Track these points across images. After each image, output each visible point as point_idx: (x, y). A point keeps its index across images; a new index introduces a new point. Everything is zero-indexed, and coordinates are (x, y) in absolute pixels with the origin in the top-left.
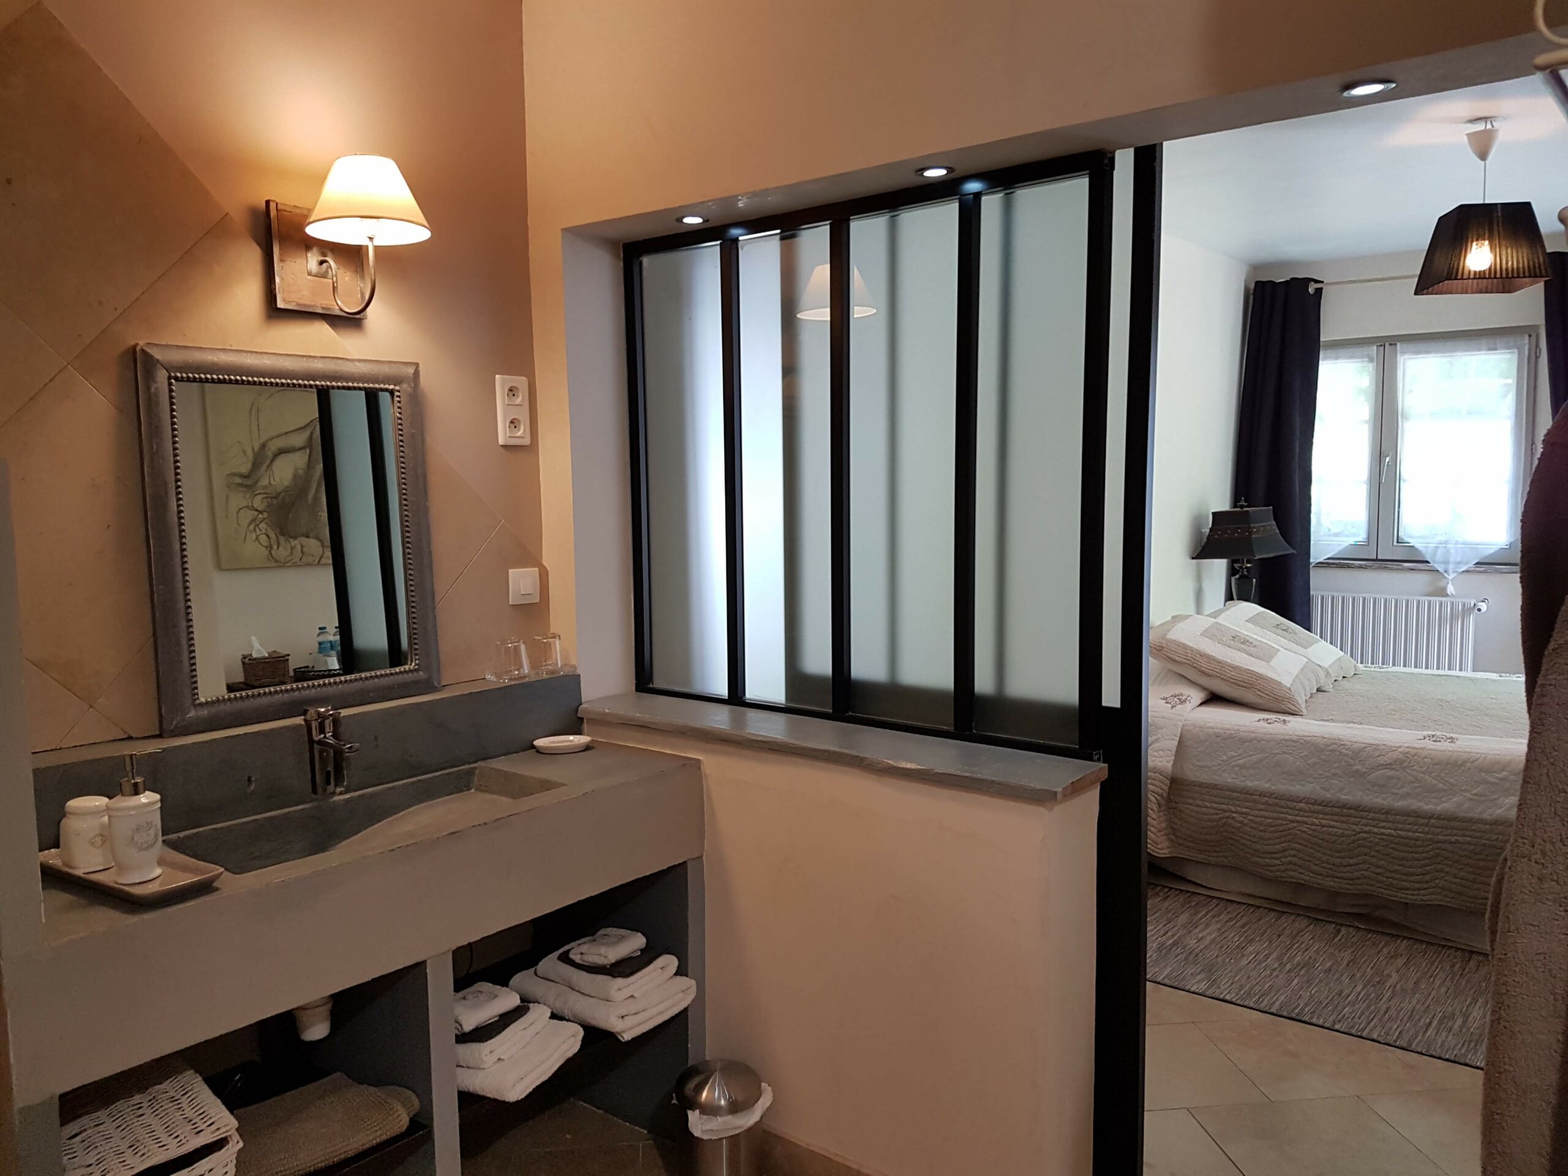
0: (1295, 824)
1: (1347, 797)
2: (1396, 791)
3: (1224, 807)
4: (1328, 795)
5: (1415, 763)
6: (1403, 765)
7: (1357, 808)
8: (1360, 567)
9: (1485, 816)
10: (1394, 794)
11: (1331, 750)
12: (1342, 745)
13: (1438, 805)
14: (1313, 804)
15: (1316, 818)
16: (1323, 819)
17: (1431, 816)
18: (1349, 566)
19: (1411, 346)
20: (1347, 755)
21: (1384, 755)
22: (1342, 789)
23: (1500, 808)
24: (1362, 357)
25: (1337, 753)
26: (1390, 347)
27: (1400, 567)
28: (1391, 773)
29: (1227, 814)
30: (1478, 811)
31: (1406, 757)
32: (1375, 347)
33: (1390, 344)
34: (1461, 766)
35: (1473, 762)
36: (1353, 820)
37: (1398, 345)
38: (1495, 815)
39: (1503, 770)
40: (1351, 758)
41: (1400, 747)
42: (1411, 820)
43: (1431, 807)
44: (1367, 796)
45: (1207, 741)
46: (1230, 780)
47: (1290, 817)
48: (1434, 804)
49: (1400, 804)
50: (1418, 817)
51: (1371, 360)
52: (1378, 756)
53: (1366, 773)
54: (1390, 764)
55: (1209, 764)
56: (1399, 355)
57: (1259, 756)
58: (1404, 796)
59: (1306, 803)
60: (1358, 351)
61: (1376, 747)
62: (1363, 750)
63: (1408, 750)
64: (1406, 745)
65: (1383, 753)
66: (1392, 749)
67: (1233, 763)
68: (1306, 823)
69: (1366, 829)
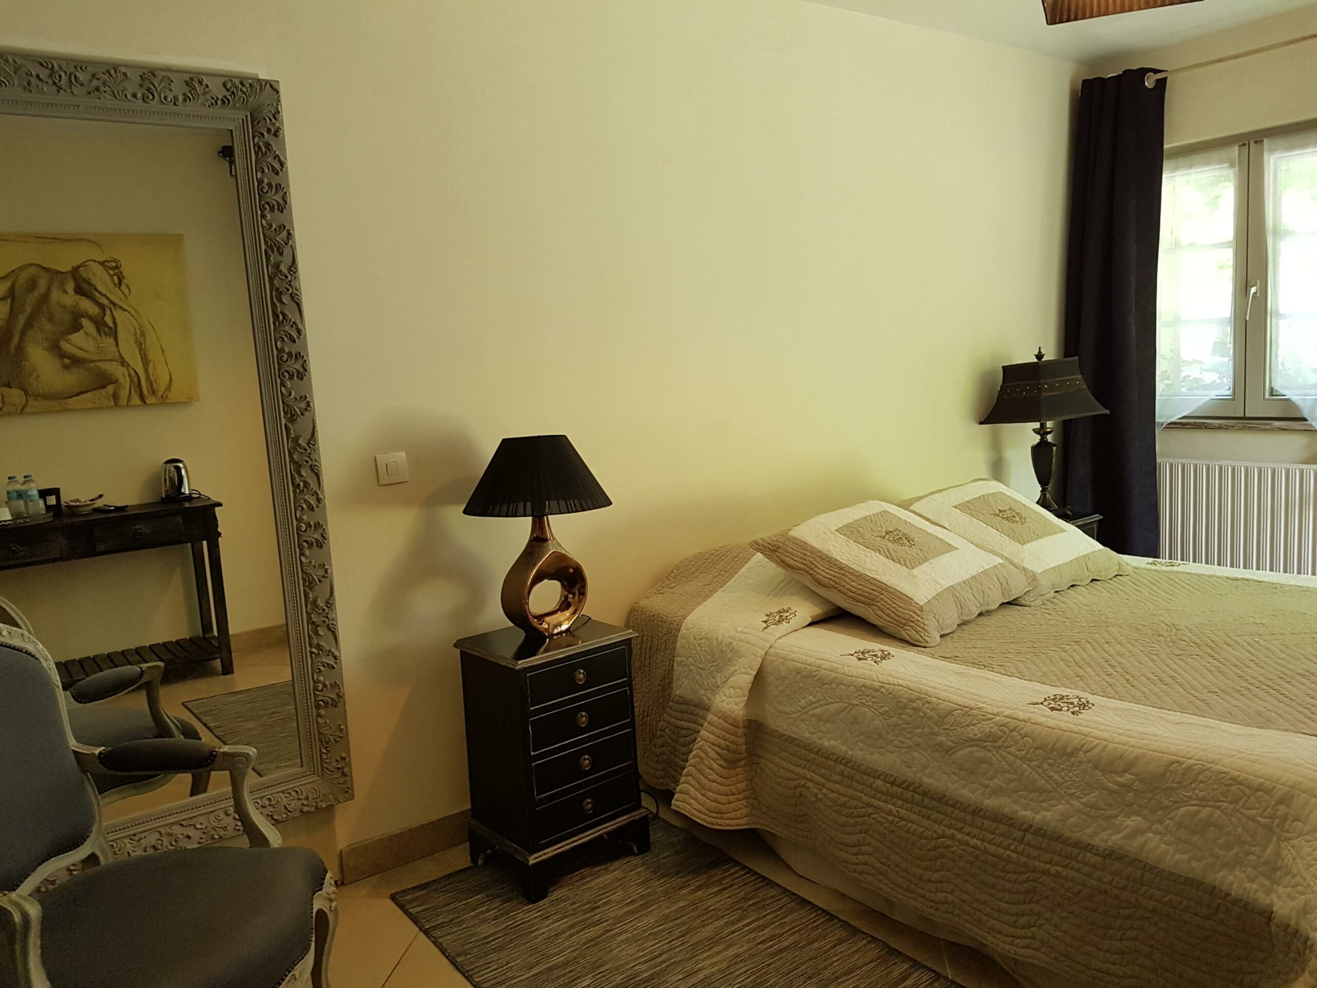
0: (871, 810)
1: (930, 781)
2: (987, 782)
3: (800, 770)
4: (911, 775)
5: (1012, 743)
6: (997, 744)
7: (942, 799)
8: (1220, 428)
9: (1096, 841)
10: (983, 786)
11: (914, 709)
12: (928, 702)
13: (1037, 813)
14: (893, 783)
15: (894, 805)
16: (901, 807)
17: (1028, 828)
18: (1206, 427)
19: (1282, 141)
20: (930, 718)
21: (974, 725)
22: (924, 768)
23: (1119, 832)
24: (1221, 162)
25: (921, 713)
26: (1255, 145)
27: (1269, 427)
28: (980, 754)
29: (802, 782)
30: (1089, 831)
31: (1001, 731)
32: (1236, 148)
33: (1256, 142)
34: (1072, 755)
35: (1086, 752)
36: (935, 815)
37: (1265, 141)
38: (1109, 843)
39: (1125, 771)
40: (935, 724)
41: (997, 714)
42: (1003, 828)
43: (1028, 813)
44: (953, 783)
45: (786, 678)
46: (807, 735)
47: (865, 798)
48: (1032, 810)
49: (991, 803)
50: (1011, 825)
51: (1232, 165)
52: (968, 725)
53: (951, 748)
54: (980, 740)
55: (787, 710)
56: (1266, 155)
57: (836, 706)
58: (996, 792)
59: (885, 781)
60: (1215, 155)
61: (967, 711)
62: (950, 713)
63: (1008, 720)
64: (1008, 712)
65: (975, 721)
66: (986, 717)
67: (811, 712)
68: (881, 809)
69: (949, 832)
